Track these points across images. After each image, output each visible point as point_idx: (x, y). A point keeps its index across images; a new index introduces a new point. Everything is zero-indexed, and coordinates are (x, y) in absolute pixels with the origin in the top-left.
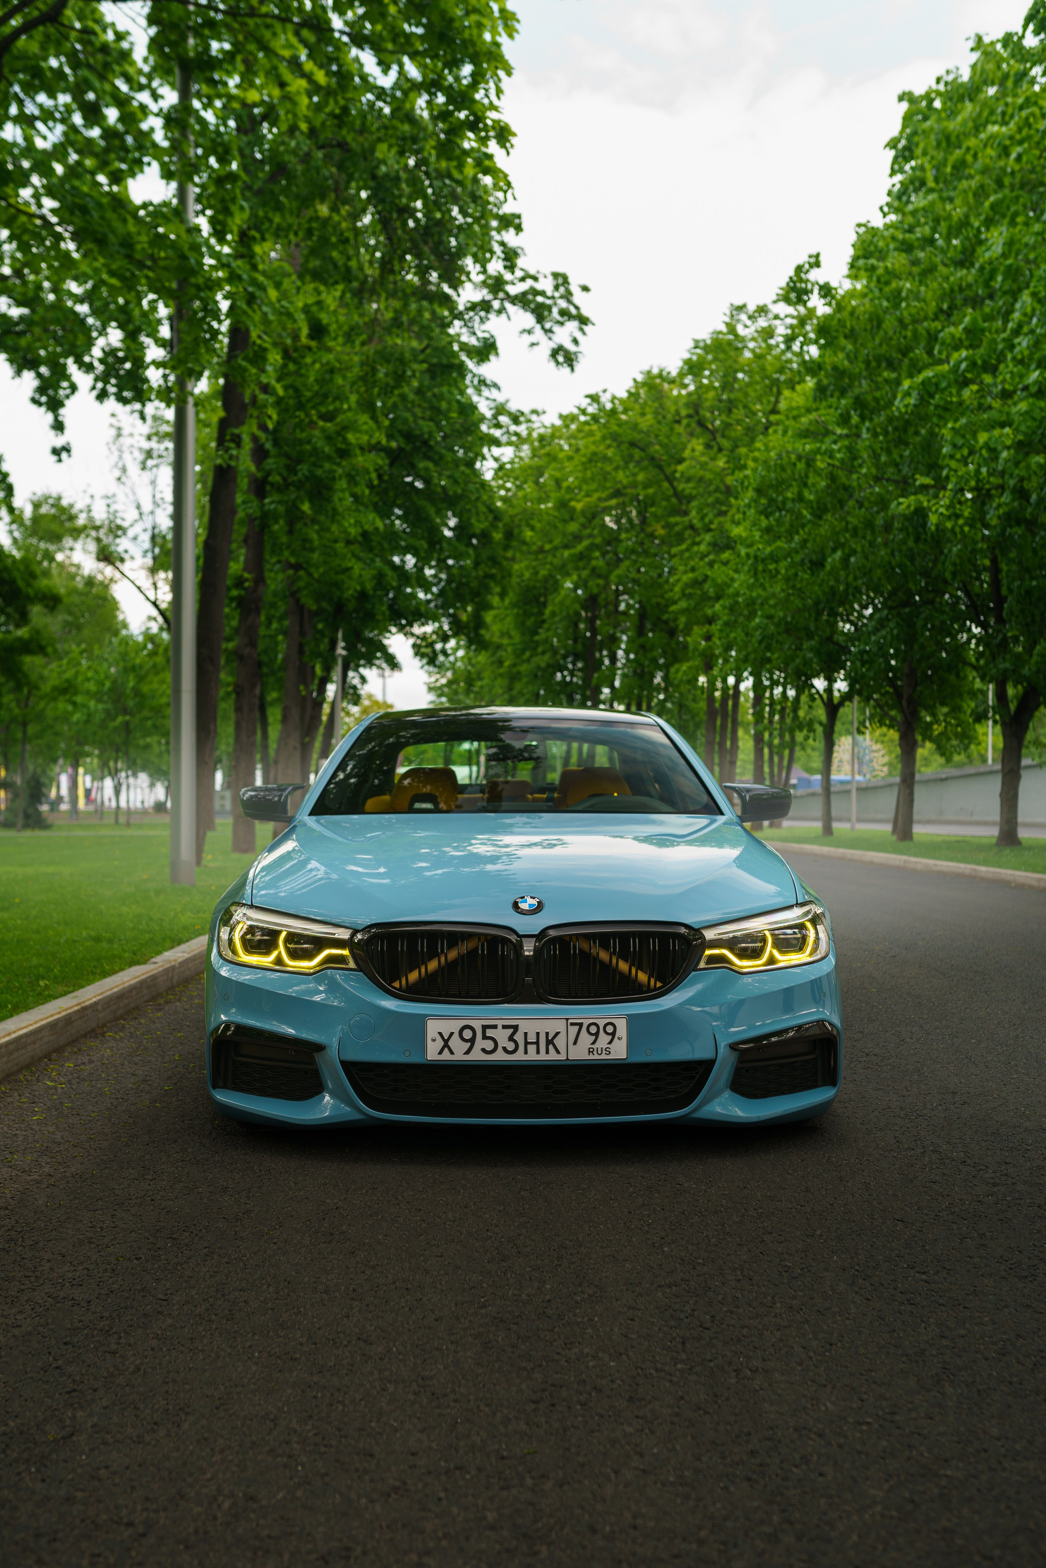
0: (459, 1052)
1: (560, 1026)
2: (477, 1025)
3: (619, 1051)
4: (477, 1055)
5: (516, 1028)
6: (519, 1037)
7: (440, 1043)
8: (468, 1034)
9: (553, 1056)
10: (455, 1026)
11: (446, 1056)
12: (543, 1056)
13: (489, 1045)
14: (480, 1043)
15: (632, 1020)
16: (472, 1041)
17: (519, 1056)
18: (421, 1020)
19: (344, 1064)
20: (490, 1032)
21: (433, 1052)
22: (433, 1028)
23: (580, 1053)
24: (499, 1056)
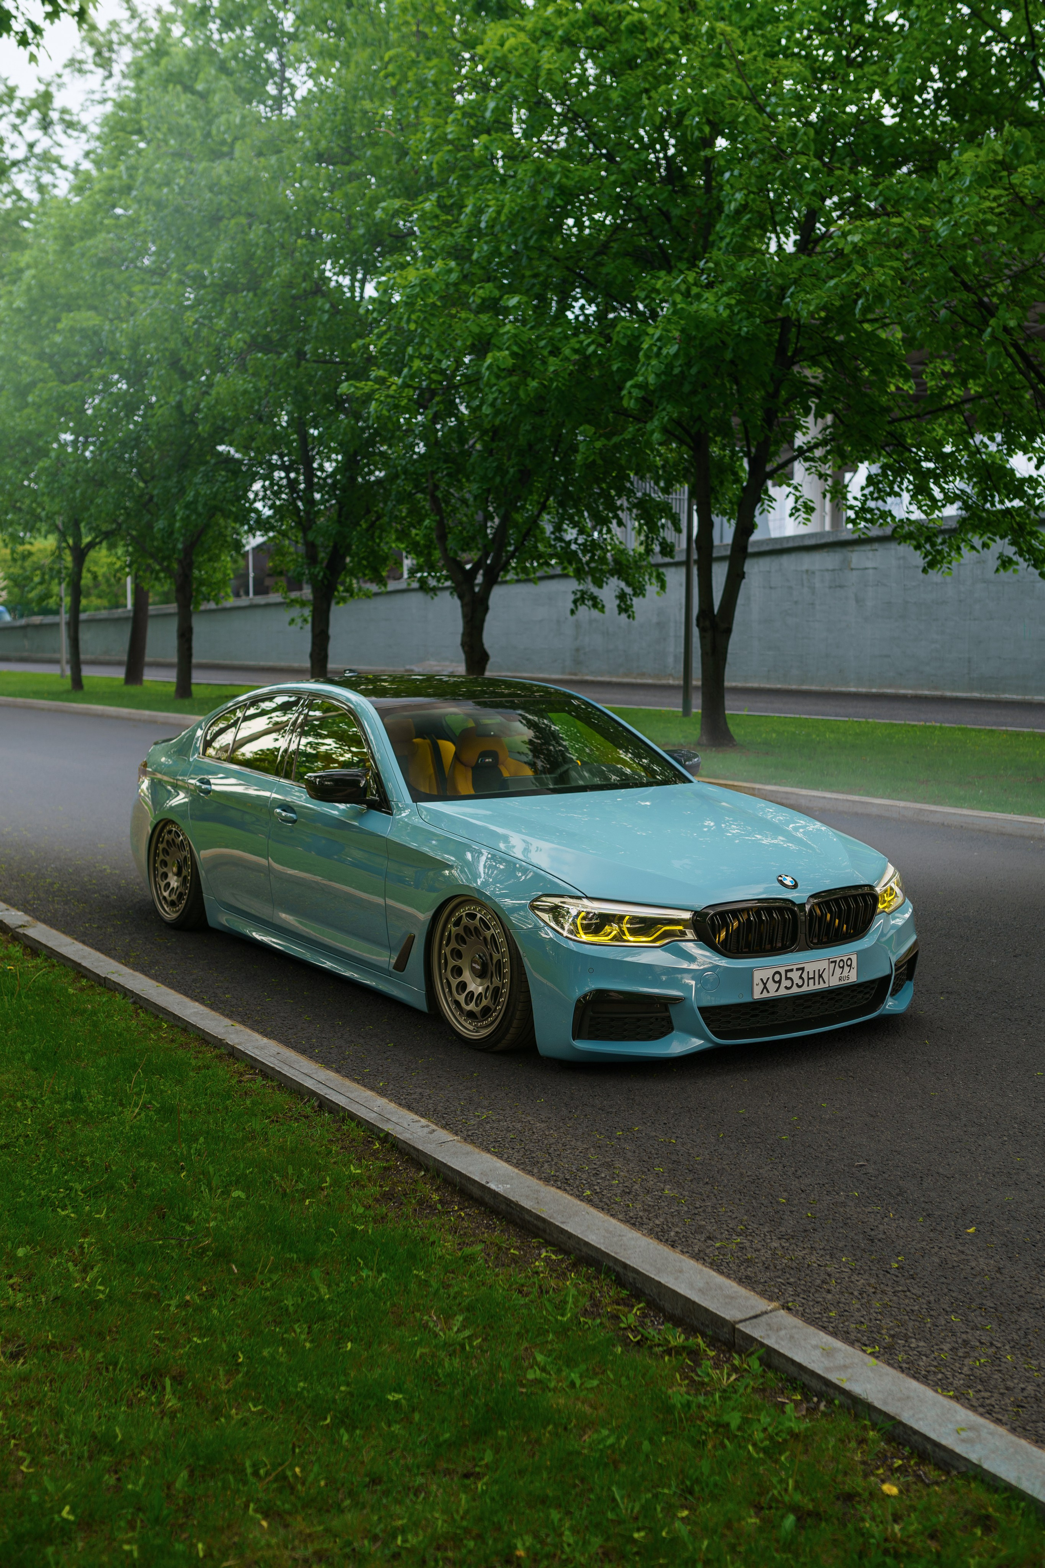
0: (773, 992)
1: (824, 965)
2: (782, 970)
3: (852, 977)
4: (783, 992)
5: (803, 969)
6: (805, 976)
7: (761, 986)
8: (777, 978)
9: (822, 986)
10: (769, 973)
11: (765, 995)
12: (817, 987)
13: (788, 983)
14: (785, 983)
15: (858, 953)
16: (780, 982)
17: (805, 989)
18: (750, 972)
19: (700, 1009)
20: (789, 975)
21: (758, 994)
22: (758, 976)
23: (834, 982)
24: (795, 990)
